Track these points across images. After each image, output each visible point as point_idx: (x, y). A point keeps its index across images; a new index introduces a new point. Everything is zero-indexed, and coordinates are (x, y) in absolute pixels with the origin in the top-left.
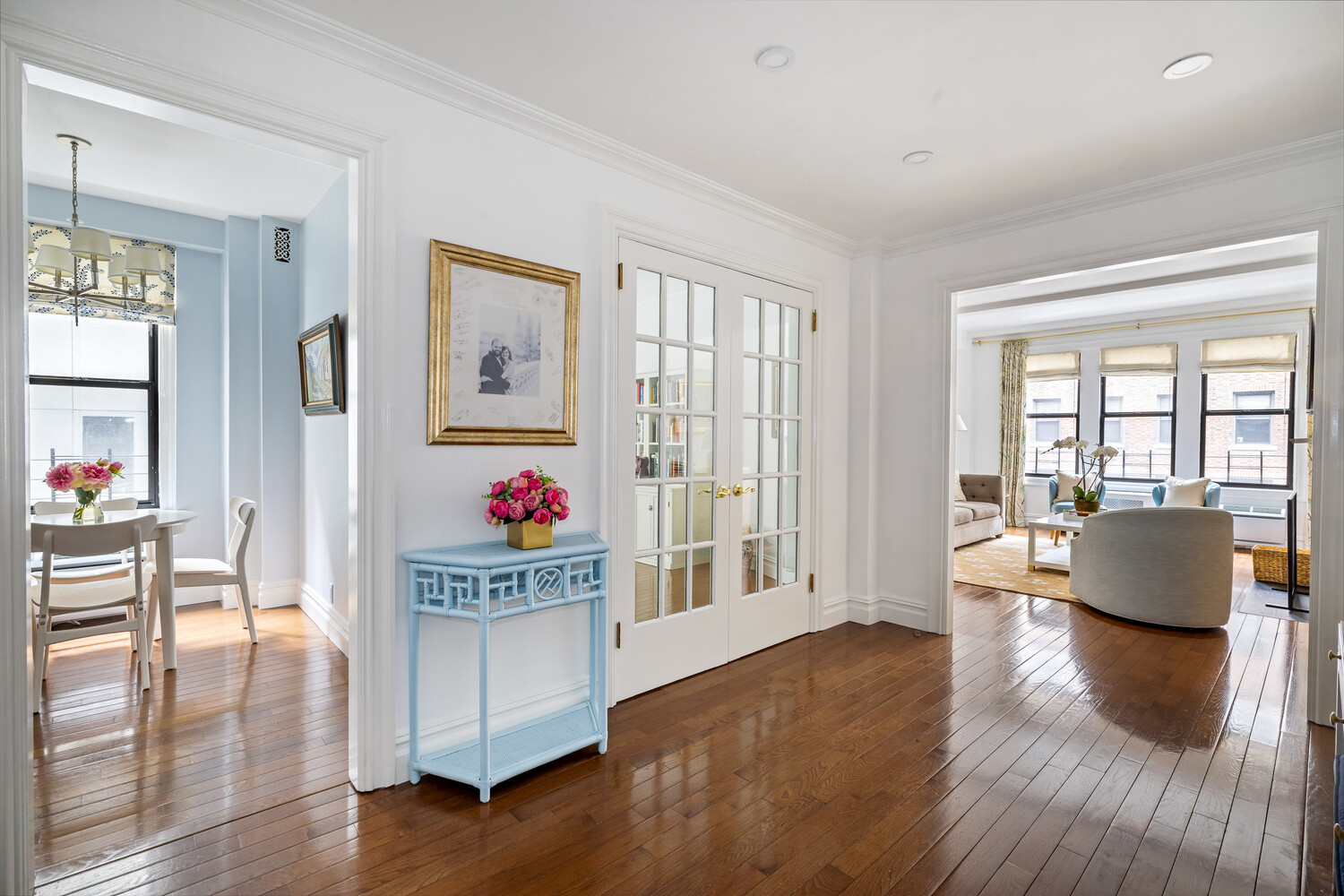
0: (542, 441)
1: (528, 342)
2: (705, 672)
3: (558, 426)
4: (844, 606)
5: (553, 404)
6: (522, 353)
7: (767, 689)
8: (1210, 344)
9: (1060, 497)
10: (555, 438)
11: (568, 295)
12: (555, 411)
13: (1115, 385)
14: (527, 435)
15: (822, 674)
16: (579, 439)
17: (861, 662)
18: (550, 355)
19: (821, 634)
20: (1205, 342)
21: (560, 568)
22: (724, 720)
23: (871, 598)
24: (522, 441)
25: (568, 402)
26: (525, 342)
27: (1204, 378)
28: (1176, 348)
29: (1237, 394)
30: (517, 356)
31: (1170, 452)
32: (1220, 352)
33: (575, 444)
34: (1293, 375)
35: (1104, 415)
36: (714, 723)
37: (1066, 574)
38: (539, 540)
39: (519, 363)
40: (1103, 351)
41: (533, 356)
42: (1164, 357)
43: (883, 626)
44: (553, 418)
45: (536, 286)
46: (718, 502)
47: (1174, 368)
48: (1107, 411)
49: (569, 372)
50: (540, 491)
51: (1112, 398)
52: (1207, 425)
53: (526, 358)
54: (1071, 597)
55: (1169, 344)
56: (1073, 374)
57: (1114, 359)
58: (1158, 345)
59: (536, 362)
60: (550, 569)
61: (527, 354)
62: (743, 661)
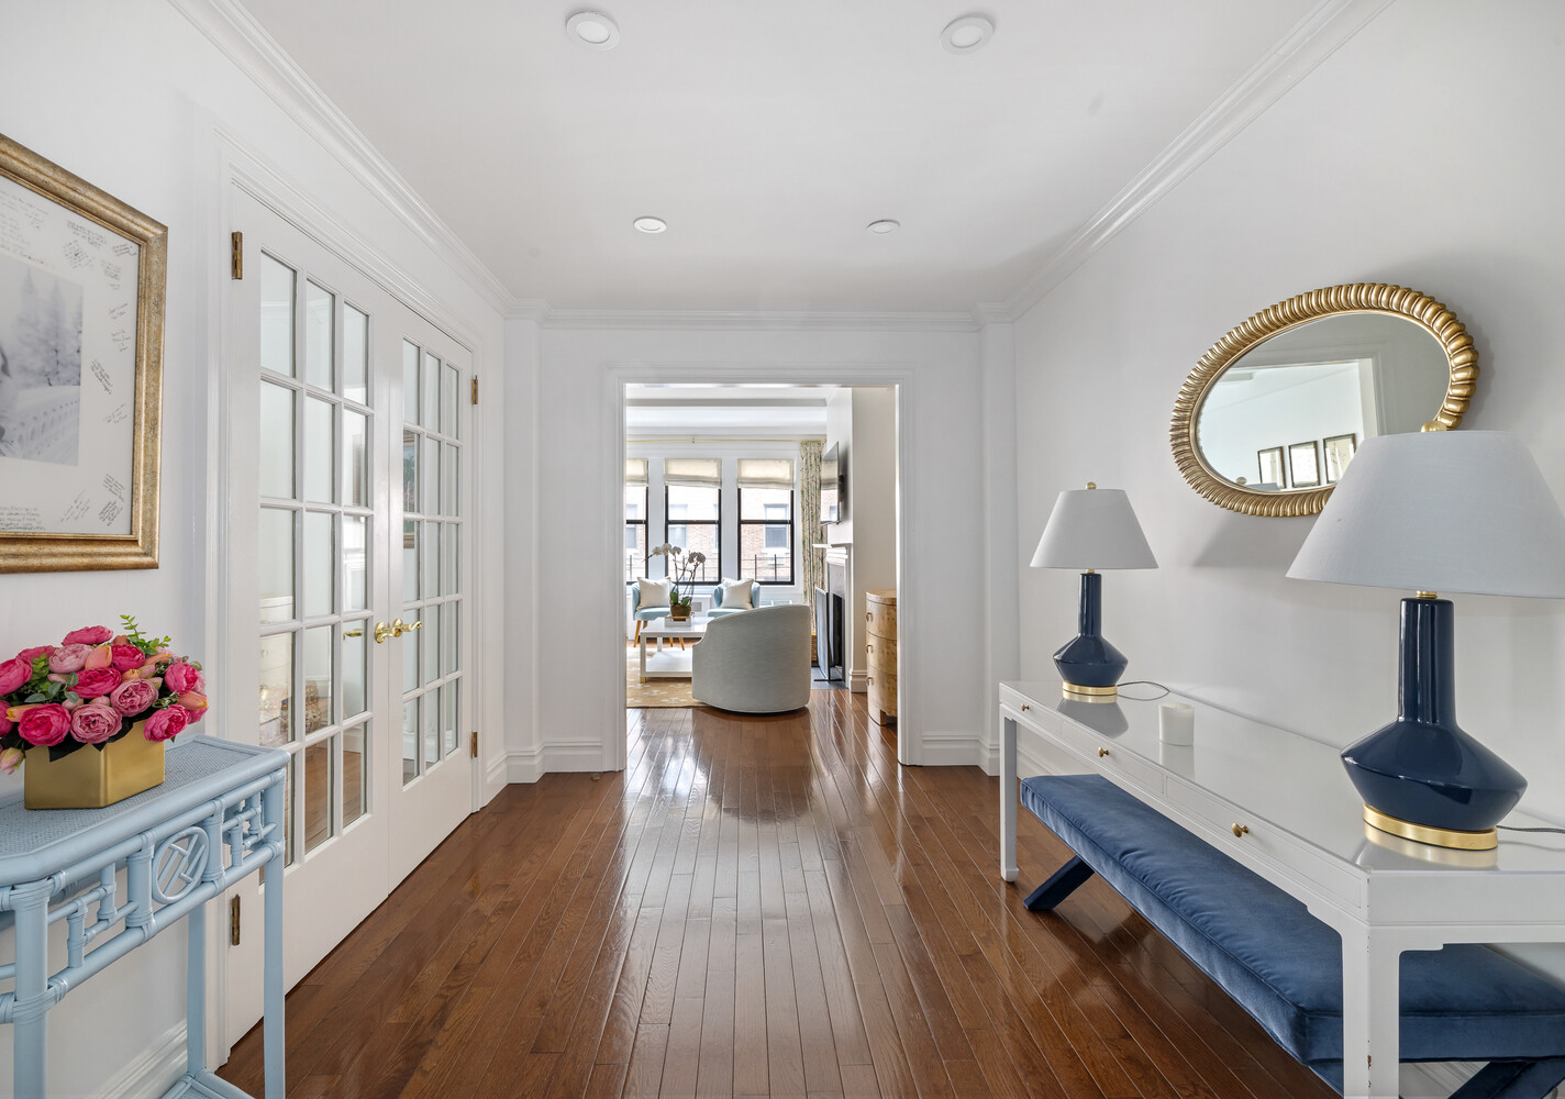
0: (86, 561)
1: (52, 343)
2: (361, 924)
3: (119, 529)
4: (504, 766)
5: (110, 483)
6: (37, 363)
7: (477, 912)
8: (743, 463)
9: (643, 604)
10: (113, 555)
11: (144, 265)
12: (113, 498)
13: (677, 494)
14: (47, 549)
15: (532, 862)
16: (162, 554)
17: (563, 830)
18: (103, 377)
19: (487, 811)
20: (739, 460)
21: (201, 823)
22: (453, 984)
23: (536, 748)
24: (35, 562)
25: (141, 478)
26: (46, 342)
27: (739, 490)
28: (719, 462)
29: (767, 506)
30: (24, 370)
31: (717, 556)
32: (751, 470)
33: (154, 566)
34: (792, 492)
35: (668, 522)
36: (441, 996)
37: (688, 680)
38: (134, 776)
39: (28, 386)
40: (667, 460)
41: (64, 374)
42: (710, 471)
43: (550, 778)
44: (108, 513)
45: (71, 225)
46: (375, 648)
47: (718, 482)
48: (670, 518)
49: (143, 420)
50: (149, 667)
51: (673, 506)
52: (742, 530)
53: (49, 378)
54: (694, 702)
55: (715, 460)
56: (643, 481)
57: (677, 469)
58: (708, 460)
59: (70, 390)
60: (184, 833)
61: (48, 369)
62: (407, 882)
